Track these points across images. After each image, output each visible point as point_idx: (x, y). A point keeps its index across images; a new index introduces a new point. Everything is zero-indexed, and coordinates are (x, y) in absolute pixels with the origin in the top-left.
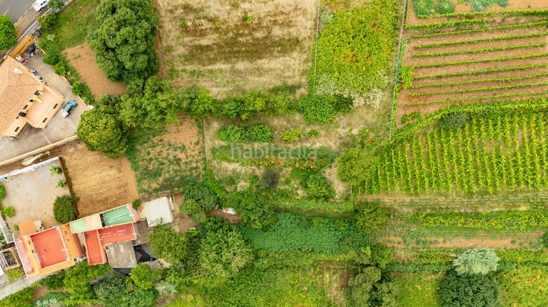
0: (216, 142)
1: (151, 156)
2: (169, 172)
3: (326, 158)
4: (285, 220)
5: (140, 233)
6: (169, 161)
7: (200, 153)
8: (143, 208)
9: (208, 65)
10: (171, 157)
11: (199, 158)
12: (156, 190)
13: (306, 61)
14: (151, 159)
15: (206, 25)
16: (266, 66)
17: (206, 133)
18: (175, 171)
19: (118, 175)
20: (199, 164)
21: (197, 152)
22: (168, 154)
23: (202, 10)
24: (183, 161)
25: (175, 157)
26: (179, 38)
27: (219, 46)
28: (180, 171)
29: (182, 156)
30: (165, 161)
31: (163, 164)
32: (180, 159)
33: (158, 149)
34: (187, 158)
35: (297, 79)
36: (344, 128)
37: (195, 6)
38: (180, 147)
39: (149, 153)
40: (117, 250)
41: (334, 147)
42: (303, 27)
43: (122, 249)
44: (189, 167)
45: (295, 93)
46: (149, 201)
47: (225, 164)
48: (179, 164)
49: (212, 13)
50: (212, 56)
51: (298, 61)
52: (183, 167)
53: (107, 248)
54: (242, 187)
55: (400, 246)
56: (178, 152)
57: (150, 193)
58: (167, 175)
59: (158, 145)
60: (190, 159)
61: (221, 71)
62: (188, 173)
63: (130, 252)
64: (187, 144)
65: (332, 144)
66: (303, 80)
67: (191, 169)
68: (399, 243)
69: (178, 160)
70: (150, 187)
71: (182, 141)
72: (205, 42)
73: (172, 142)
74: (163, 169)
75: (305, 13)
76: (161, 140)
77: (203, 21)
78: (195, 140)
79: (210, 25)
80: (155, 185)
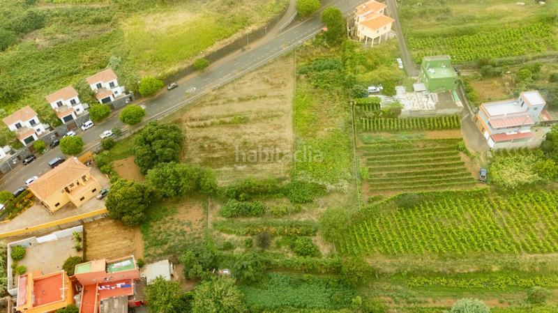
0: (218, 218)
1: (162, 229)
2: (174, 241)
5: (137, 292)
6: (176, 233)
7: (203, 227)
8: (145, 269)
9: (217, 168)
10: (178, 231)
11: (202, 230)
12: (160, 255)
13: (288, 165)
14: (161, 232)
15: (217, 147)
16: (260, 169)
17: (210, 212)
18: (180, 241)
19: (130, 244)
20: (201, 235)
21: (201, 226)
22: (176, 229)
23: (215, 139)
24: (188, 233)
25: (181, 230)
26: (198, 154)
27: (226, 158)
28: (184, 240)
29: (188, 229)
30: (172, 233)
31: (170, 235)
32: (185, 232)
33: (168, 225)
34: (192, 230)
35: (283, 175)
36: (323, 207)
37: (211, 137)
38: (187, 224)
39: (160, 228)
40: (111, 306)
42: (286, 148)
43: (116, 304)
44: (192, 237)
45: (281, 182)
46: (152, 262)
47: (224, 235)
48: (183, 235)
49: (222, 140)
50: (220, 163)
51: (283, 165)
52: (187, 237)
53: (102, 303)
54: (238, 252)
56: (184, 227)
57: (155, 257)
58: (172, 244)
59: (168, 222)
60: (194, 231)
61: (226, 171)
62: (191, 242)
63: (123, 306)
64: (193, 221)
65: (314, 218)
66: (288, 176)
67: (195, 238)
68: (390, 303)
69: (184, 233)
70: (155, 253)
71: (190, 220)
72: (216, 156)
73: (181, 220)
74: (169, 239)
75: (286, 141)
76: (172, 219)
77: (215, 144)
78: (200, 218)
79: (220, 147)
80: (160, 251)
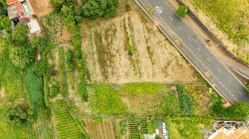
0: (66, 49)
1: (57, 21)
2: (51, 29)
3: (65, 94)
4: (39, 80)
5: (24, 19)
6: (55, 29)
7: (60, 42)
8: (34, 20)
9: (95, 42)
10: (57, 30)
11: (58, 42)
12: (43, 25)
13: (100, 82)
14: (55, 21)
15: (110, 39)
16: (96, 66)
17: (68, 44)
18: (52, 32)
19: (46, 7)
20: (56, 42)
21: (61, 41)
22: (58, 28)
23: (115, 37)
24: (56, 35)
25: (58, 31)
26: (104, 28)
27: (102, 46)
28: (52, 34)
29: (58, 34)
30: (55, 27)
31: (54, 26)
32: (57, 34)
33: (60, 24)
34: (58, 37)
35: (93, 79)
36: (77, 100)
37: (116, 34)
38: (62, 33)
39: (57, 20)
40: (14, 10)
41: (70, 97)
42: (112, 80)
43: (15, 12)
44: (54, 38)
45: (88, 79)
46: (38, 22)
47: (58, 53)
48: (55, 33)
49: (114, 42)
50: (98, 44)
51: (100, 79)
52: (54, 36)
53: (15, 5)
54: (49, 62)
55: (37, 125)
56: (60, 33)
57: (41, 22)
58: (50, 29)
59: (61, 23)
60: (58, 38)
61: (93, 48)
62: (52, 38)
63: (15, 16)
64: (63, 36)
65: (71, 95)
66: (93, 82)
67: (53, 39)
68: (39, 125)
69: (56, 33)
70: (43, 22)
71: (64, 34)
72: (103, 40)
73: (63, 30)
74: (52, 26)
75: (118, 80)
76: (63, 25)
78: (65, 39)
79: (110, 41)
80: (44, 24)
